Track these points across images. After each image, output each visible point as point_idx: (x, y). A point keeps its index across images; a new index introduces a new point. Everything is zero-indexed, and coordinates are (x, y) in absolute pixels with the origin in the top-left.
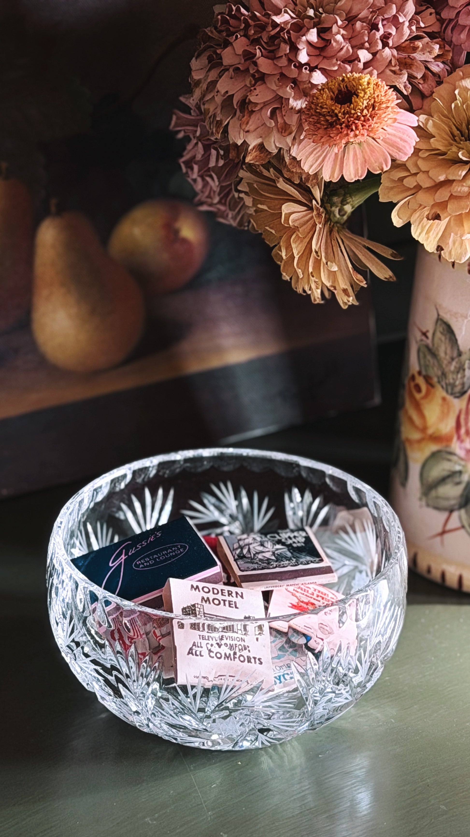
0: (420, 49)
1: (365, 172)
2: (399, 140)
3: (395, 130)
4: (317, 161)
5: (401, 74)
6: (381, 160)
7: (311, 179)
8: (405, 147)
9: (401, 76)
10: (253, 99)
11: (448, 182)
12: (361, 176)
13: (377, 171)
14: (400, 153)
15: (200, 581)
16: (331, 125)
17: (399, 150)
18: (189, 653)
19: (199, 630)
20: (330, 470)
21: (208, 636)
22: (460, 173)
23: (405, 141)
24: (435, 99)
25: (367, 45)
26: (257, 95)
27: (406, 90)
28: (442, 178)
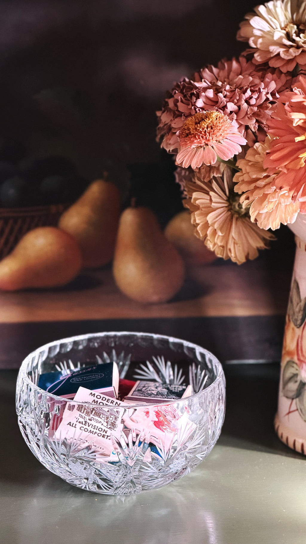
0: (270, 108)
1: (201, 163)
2: (226, 149)
3: (228, 144)
4: (183, 156)
5: (252, 119)
6: (212, 157)
7: (206, 177)
8: (228, 153)
9: (252, 120)
10: (173, 125)
11: (257, 180)
12: (198, 166)
13: (208, 164)
14: (224, 156)
15: (102, 393)
16: (187, 135)
17: (224, 154)
18: (68, 424)
19: (81, 412)
20: (186, 343)
21: (84, 417)
22: (263, 174)
23: (230, 150)
24: (267, 135)
25: (235, 100)
26: (175, 123)
27: (254, 129)
28: (254, 176)
